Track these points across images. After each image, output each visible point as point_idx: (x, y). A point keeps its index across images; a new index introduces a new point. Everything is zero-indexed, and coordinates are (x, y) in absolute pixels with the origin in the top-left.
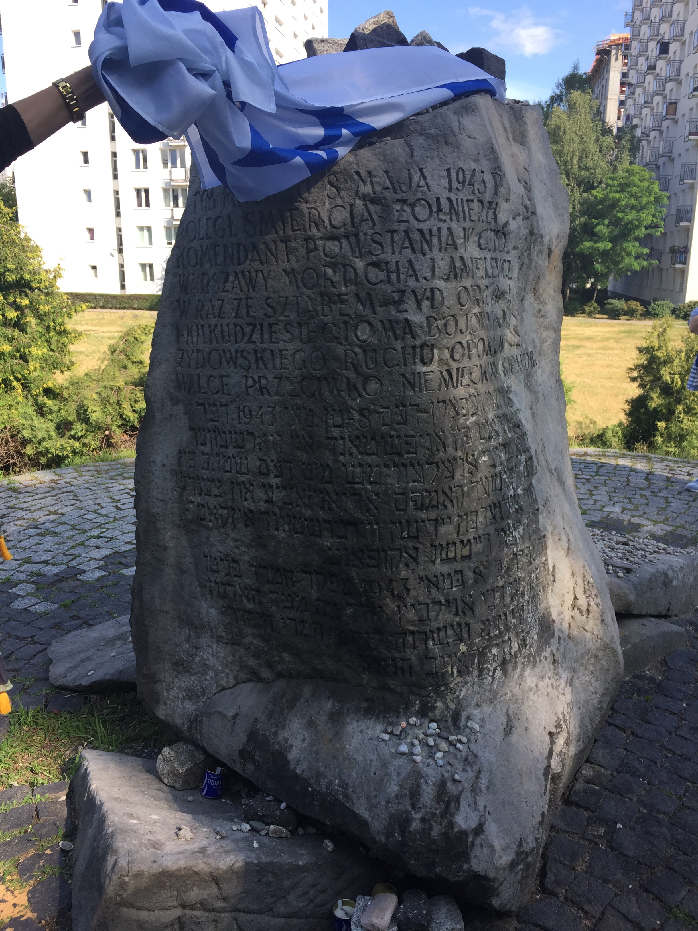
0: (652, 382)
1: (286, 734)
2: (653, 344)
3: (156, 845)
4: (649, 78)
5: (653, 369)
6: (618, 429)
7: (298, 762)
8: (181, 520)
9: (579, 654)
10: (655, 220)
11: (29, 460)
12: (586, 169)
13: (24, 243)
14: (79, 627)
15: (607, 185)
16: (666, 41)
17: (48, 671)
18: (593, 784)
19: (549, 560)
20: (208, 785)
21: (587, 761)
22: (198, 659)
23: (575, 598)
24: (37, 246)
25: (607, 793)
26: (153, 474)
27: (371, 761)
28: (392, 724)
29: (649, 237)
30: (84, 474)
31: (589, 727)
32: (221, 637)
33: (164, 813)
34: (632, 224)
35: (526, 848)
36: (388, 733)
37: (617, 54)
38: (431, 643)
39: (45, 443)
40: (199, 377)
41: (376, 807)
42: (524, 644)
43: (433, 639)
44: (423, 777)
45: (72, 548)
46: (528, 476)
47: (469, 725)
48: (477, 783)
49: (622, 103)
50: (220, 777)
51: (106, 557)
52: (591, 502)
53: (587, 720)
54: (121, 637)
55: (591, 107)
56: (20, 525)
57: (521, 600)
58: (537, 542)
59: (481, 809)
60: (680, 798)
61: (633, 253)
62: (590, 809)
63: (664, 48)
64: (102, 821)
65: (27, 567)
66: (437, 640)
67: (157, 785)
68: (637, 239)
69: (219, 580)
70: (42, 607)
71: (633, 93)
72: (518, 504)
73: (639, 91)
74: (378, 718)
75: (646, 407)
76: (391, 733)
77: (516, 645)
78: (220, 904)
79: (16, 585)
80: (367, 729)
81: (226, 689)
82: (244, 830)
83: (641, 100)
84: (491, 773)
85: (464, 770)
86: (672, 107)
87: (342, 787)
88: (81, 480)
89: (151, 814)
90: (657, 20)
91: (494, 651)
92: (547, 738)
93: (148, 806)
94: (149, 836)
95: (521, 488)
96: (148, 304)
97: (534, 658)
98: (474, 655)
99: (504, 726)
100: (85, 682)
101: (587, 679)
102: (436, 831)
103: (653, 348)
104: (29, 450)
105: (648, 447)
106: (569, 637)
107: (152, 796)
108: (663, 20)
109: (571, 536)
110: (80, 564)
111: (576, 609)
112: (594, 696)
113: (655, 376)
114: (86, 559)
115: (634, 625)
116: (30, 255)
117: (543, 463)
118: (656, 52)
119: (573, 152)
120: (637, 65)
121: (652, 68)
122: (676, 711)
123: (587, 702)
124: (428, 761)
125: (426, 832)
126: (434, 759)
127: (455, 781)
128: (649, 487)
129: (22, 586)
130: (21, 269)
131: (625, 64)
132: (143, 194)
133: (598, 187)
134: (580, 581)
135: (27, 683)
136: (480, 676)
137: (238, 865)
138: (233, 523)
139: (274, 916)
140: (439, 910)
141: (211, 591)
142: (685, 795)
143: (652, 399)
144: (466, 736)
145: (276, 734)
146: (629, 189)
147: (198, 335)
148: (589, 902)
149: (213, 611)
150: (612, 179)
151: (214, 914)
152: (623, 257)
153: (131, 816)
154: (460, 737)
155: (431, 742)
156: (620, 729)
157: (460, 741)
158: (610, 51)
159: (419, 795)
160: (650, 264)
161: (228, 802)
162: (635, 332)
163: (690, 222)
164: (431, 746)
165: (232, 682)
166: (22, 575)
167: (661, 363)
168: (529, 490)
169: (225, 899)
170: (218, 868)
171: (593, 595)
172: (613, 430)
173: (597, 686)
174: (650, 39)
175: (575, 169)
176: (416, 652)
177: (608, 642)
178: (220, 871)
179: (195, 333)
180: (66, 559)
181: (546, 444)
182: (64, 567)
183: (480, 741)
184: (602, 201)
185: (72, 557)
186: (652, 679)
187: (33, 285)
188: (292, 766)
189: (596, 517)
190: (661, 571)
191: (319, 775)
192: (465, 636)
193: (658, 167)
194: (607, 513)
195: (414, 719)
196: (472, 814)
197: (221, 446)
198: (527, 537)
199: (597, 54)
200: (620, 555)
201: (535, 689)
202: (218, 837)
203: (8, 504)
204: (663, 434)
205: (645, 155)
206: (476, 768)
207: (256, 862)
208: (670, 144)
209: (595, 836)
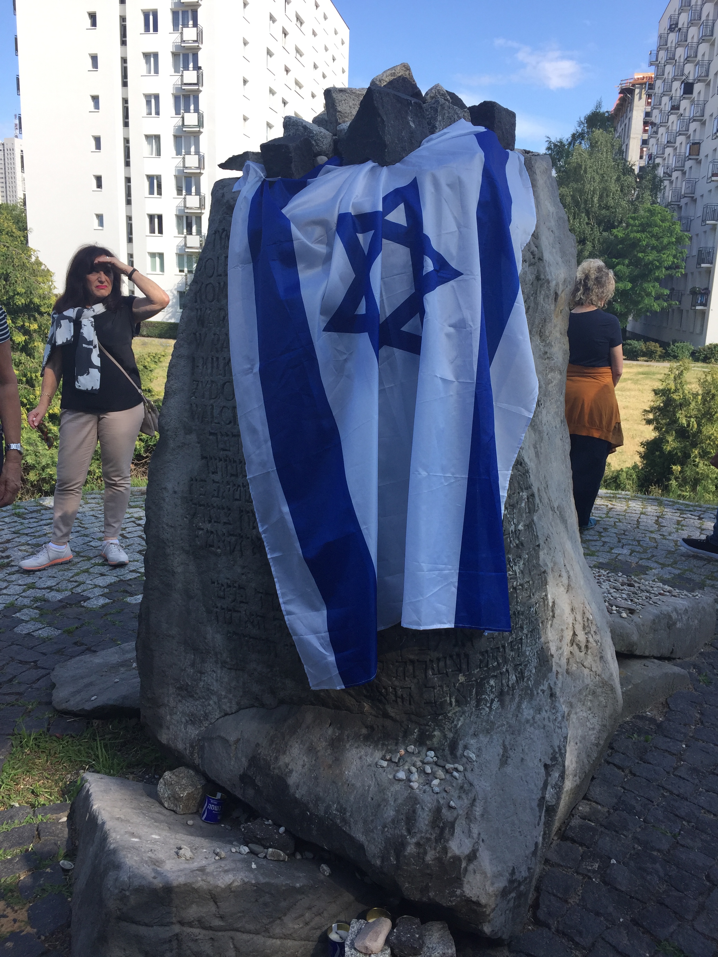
0: (668, 424)
1: (287, 760)
2: (669, 387)
3: (156, 863)
4: (672, 118)
5: (668, 411)
6: (632, 471)
7: (298, 786)
8: (190, 546)
9: (577, 689)
10: (676, 261)
11: (32, 486)
12: (607, 208)
13: (35, 267)
14: (82, 653)
15: (628, 225)
16: (691, 81)
17: (51, 695)
18: (589, 820)
19: (549, 596)
20: (208, 809)
21: (585, 798)
22: (202, 683)
23: (575, 634)
24: (48, 270)
25: (603, 829)
26: (164, 500)
27: (369, 787)
28: (390, 751)
29: (670, 277)
30: (90, 501)
31: (586, 761)
32: (225, 662)
33: (164, 833)
34: (653, 265)
35: (517, 876)
36: (386, 760)
37: (640, 93)
38: (430, 673)
39: (49, 470)
40: (212, 408)
41: (372, 831)
42: (521, 677)
43: (433, 669)
44: (419, 803)
45: (77, 574)
46: (529, 512)
47: (465, 754)
48: (471, 811)
49: (645, 142)
50: (220, 803)
51: (111, 584)
52: (599, 543)
53: (584, 755)
54: (125, 664)
55: (613, 146)
56: (25, 551)
57: (520, 633)
58: (537, 577)
59: (475, 836)
60: (674, 836)
61: (653, 294)
62: (585, 845)
63: (688, 88)
64: (104, 838)
65: (29, 592)
66: (436, 670)
67: (157, 808)
68: (657, 279)
69: (225, 606)
70: (46, 632)
71: (656, 133)
72: (519, 539)
73: (662, 130)
74: (376, 746)
75: (661, 450)
76: (390, 760)
77: (514, 677)
78: (217, 923)
79: (19, 611)
80: (366, 756)
81: (230, 714)
82: (243, 852)
83: (664, 140)
84: (486, 802)
85: (459, 797)
86: (695, 147)
87: (341, 812)
88: (86, 508)
89: (152, 834)
90: (682, 60)
91: (492, 682)
92: (543, 770)
93: (149, 827)
94: (150, 854)
95: (522, 524)
96: (157, 332)
97: (532, 691)
98: (472, 686)
99: (500, 756)
100: (88, 707)
101: (585, 714)
102: (430, 857)
103: (669, 390)
104: (32, 476)
105: (663, 491)
106: (568, 672)
107: (153, 818)
108: (687, 60)
109: (571, 573)
110: (84, 591)
111: (575, 646)
112: (591, 732)
113: (670, 419)
114: (90, 586)
115: (636, 666)
116: (40, 279)
117: (546, 501)
118: (680, 92)
119: (594, 191)
120: (660, 104)
121: (675, 108)
122: (675, 752)
123: (584, 738)
124: (424, 788)
125: (421, 856)
126: (430, 786)
127: (450, 807)
128: (659, 531)
129: (25, 611)
130: (31, 293)
131: (649, 104)
132: (156, 220)
133: (617, 227)
134: (579, 618)
135: (30, 707)
136: (478, 705)
137: (236, 884)
138: (241, 551)
139: (270, 937)
140: (432, 935)
141: (217, 616)
142: (679, 834)
143: (668, 442)
144: (463, 765)
145: (277, 758)
146: (650, 229)
147: (212, 367)
148: (580, 933)
149: (218, 637)
150: (634, 219)
151: (211, 932)
152: (642, 297)
153: (133, 835)
154: (456, 765)
155: (428, 770)
156: (619, 768)
157: (456, 770)
158: (634, 90)
159: (415, 820)
160: (670, 305)
161: (227, 827)
162: (654, 374)
163: (712, 263)
164: (428, 774)
165: (235, 708)
166: (26, 600)
167: (677, 406)
168: (530, 526)
169: (222, 917)
170: (217, 886)
171: (592, 632)
172: (627, 473)
173: (595, 722)
174: (674, 79)
175: (596, 208)
176: (415, 681)
177: (606, 679)
178: (219, 890)
179: (209, 365)
180: (70, 586)
181: (549, 483)
182: (68, 593)
183: (476, 770)
184: (622, 241)
185: (76, 584)
186: (652, 720)
187: (43, 309)
188: (292, 791)
189: (603, 559)
190: (665, 613)
191: (318, 799)
192: (464, 666)
193: (680, 208)
194: (615, 555)
195: (413, 747)
196: (466, 841)
197: (232, 475)
198: (527, 572)
199: (620, 93)
200: (624, 596)
201: (531, 721)
202: (217, 858)
203: (13, 530)
204: (678, 478)
205: (666, 194)
206: (471, 795)
207: (253, 882)
208: (693, 184)
209: (589, 871)
